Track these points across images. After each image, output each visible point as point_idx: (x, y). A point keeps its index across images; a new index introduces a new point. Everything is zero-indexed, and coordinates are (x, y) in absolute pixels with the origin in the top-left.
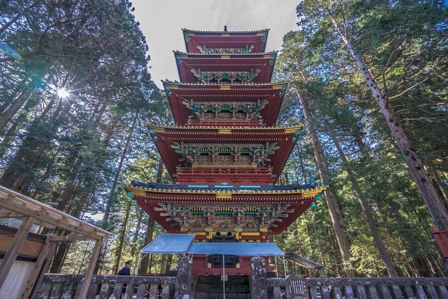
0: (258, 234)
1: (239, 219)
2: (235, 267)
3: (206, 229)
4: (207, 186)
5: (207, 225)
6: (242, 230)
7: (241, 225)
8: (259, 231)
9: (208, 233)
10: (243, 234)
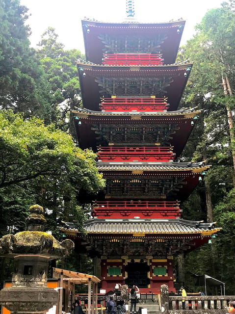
0: (166, 261)
1: (150, 249)
2: (147, 287)
3: (122, 257)
4: (121, 220)
5: (123, 254)
6: (152, 257)
7: (151, 254)
8: (166, 258)
9: (124, 261)
10: (153, 261)
